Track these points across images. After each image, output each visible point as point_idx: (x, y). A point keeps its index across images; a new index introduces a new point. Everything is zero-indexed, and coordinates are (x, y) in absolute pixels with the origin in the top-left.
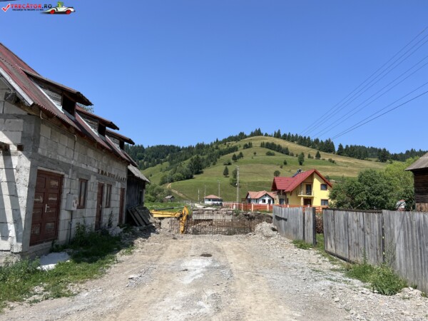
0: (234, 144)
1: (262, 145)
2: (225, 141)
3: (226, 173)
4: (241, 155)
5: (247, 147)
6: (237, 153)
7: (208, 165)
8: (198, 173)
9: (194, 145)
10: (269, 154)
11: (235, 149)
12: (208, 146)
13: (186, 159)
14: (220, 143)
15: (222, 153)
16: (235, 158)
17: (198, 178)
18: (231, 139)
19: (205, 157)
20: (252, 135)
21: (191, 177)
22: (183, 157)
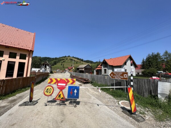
0: (64, 58)
1: (70, 59)
2: (62, 57)
3: (62, 65)
4: (65, 61)
5: (66, 59)
6: (64, 60)
7: (58, 63)
8: (55, 64)
9: (54, 58)
10: (71, 61)
11: (64, 59)
12: (58, 58)
13: (52, 61)
14: (61, 58)
15: (61, 60)
16: (64, 62)
17: (55, 66)
18: (63, 57)
19: (57, 61)
20: (68, 56)
21: (54, 65)
22: (52, 60)
